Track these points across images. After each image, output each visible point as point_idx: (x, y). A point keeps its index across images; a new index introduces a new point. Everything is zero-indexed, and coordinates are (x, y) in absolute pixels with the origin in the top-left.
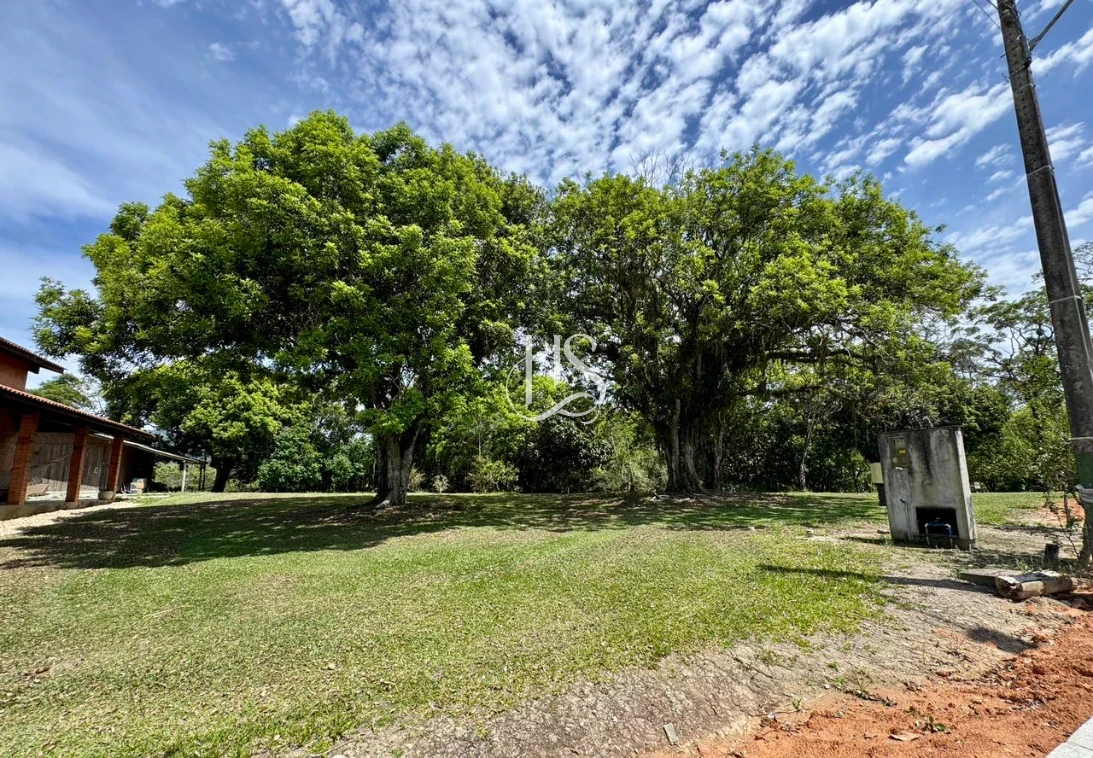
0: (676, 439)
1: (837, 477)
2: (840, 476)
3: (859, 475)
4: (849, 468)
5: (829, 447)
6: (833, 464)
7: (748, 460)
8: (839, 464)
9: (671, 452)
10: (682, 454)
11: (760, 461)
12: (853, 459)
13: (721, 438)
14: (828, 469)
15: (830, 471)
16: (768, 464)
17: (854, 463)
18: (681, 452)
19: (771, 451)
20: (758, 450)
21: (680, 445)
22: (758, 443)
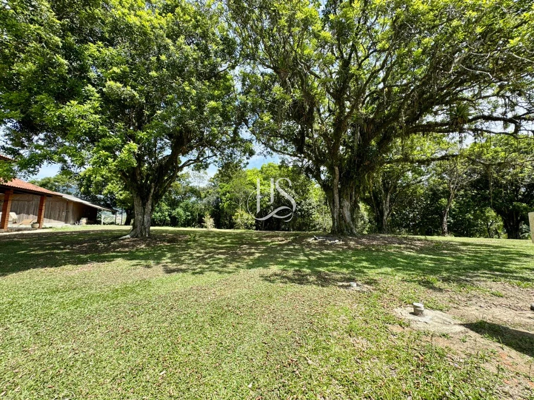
0: (336, 196)
1: (474, 226)
2: (477, 226)
3: (491, 225)
4: (484, 221)
5: (468, 206)
6: (472, 217)
7: (409, 214)
8: (476, 218)
9: (334, 206)
10: (341, 207)
11: (418, 215)
12: (487, 214)
13: (388, 199)
14: (468, 220)
15: (469, 222)
16: (424, 216)
17: (488, 218)
18: (340, 206)
19: (426, 208)
20: (416, 208)
21: (340, 201)
22: (417, 203)
